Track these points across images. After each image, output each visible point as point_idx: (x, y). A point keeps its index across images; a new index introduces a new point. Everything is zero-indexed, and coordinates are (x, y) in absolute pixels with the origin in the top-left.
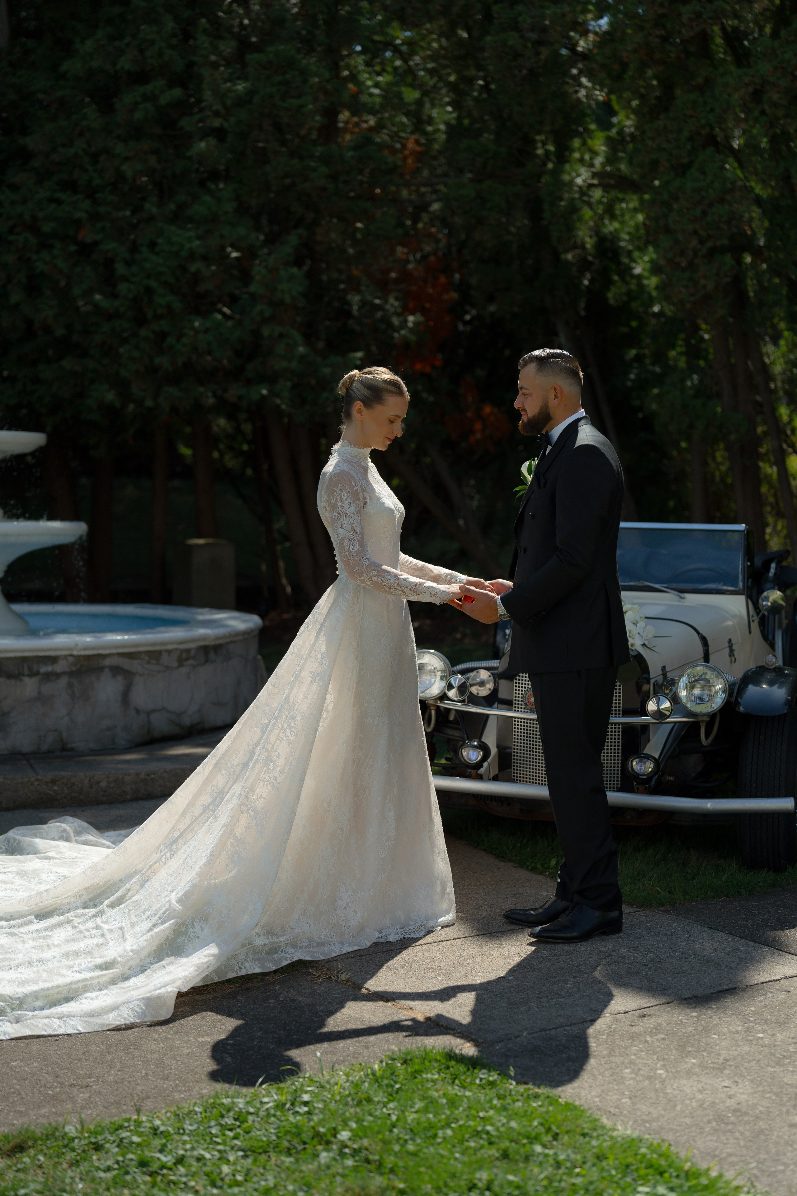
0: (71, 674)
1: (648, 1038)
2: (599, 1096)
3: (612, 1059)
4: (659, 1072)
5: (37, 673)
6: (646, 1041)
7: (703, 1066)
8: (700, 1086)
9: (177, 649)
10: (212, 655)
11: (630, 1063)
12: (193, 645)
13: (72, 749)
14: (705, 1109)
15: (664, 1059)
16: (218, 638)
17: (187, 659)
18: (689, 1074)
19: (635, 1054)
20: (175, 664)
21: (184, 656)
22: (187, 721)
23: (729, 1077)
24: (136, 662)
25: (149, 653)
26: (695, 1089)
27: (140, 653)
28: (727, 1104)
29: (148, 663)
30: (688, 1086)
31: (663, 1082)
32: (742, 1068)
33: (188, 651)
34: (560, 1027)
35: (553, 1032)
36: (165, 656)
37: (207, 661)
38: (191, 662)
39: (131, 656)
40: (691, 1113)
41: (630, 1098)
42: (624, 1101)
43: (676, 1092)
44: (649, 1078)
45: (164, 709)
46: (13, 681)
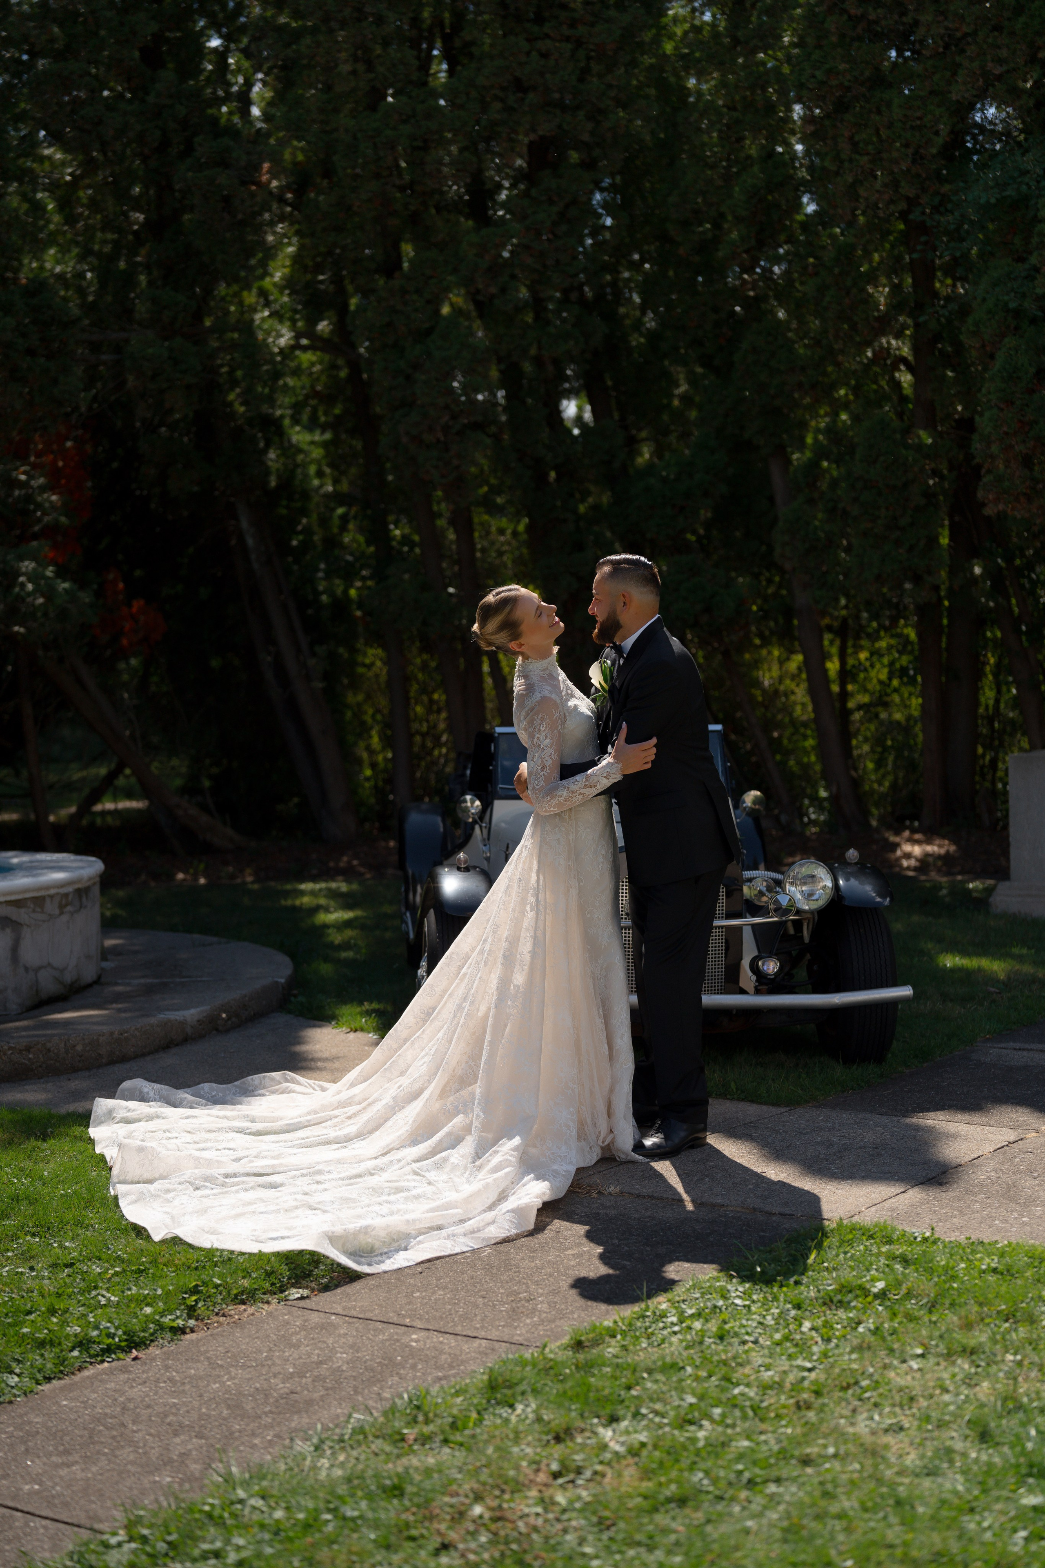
9: (58, 894)
10: (84, 899)
12: (70, 889)
16: (90, 879)
17: (67, 905)
20: (57, 912)
21: (64, 902)
22: (68, 978)
24: (23, 910)
25: (35, 899)
27: (26, 899)
29: (34, 911)
33: (66, 895)
36: (48, 901)
37: (81, 907)
38: (69, 908)
39: (18, 904)
45: (49, 964)
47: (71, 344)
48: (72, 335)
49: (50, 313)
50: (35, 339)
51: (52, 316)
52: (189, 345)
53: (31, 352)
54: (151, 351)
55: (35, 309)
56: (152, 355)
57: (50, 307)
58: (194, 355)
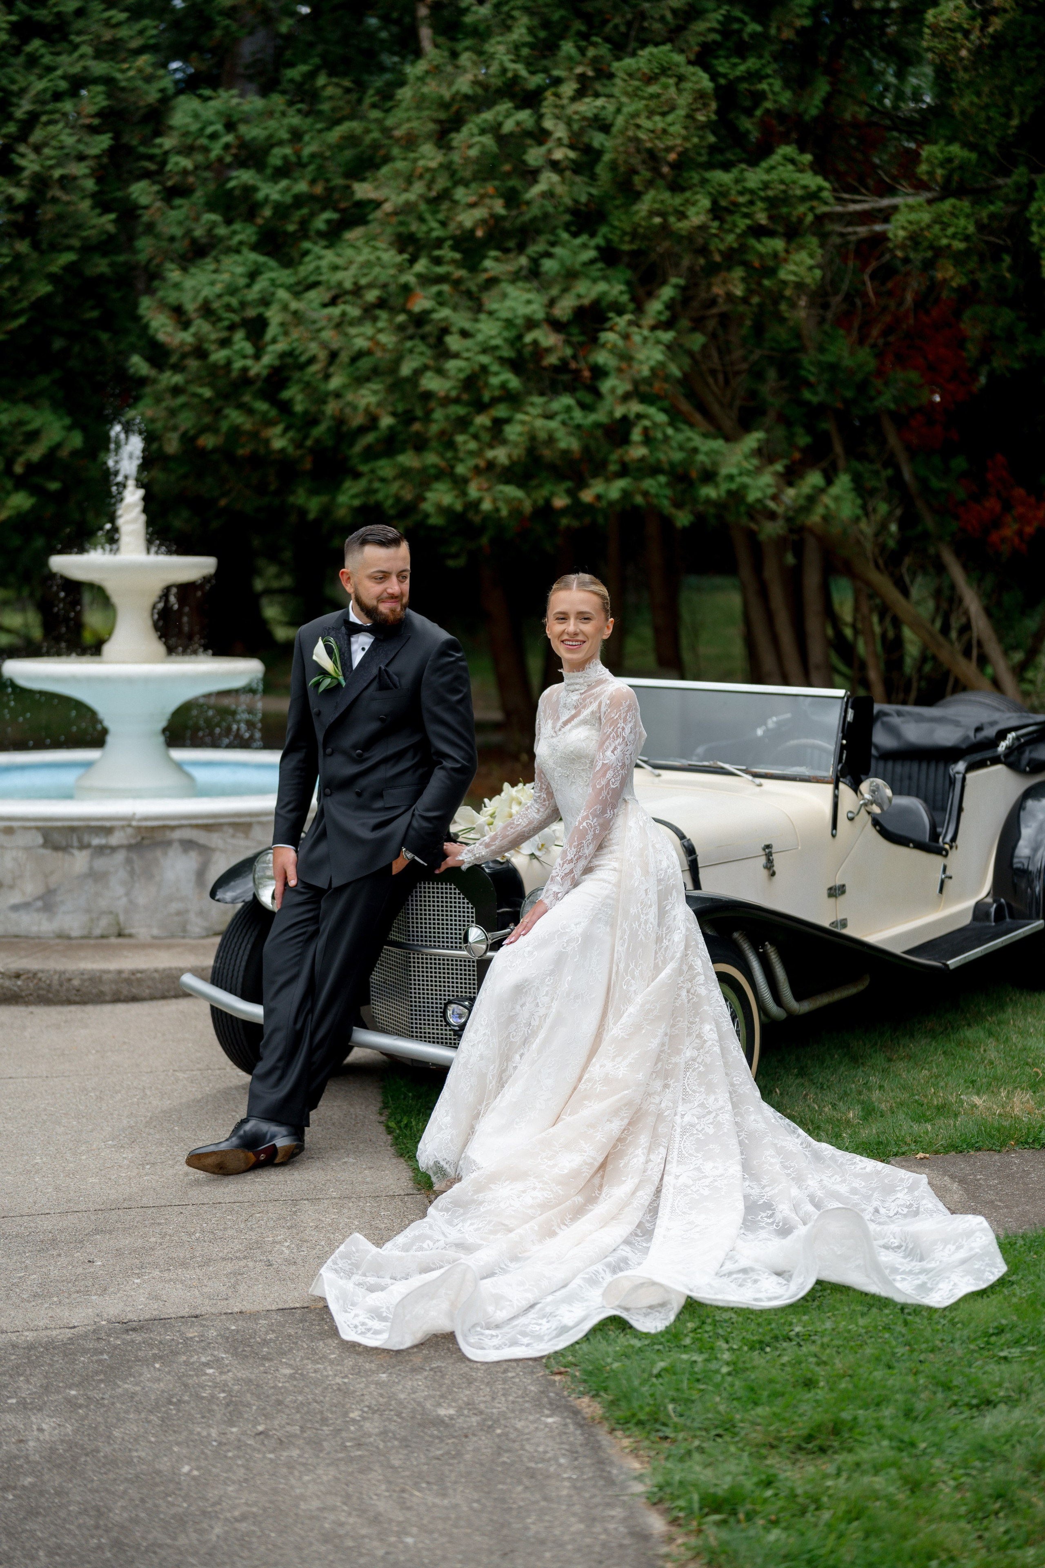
0: (130, 847)
5: (88, 846)
13: (130, 936)
24: (215, 835)
46: (60, 854)
47: (810, 218)
48: (812, 209)
49: (782, 187)
50: (762, 218)
51: (784, 192)
52: (965, 205)
53: (758, 231)
54: (913, 217)
55: (766, 186)
56: (910, 222)
57: (782, 182)
58: (968, 216)
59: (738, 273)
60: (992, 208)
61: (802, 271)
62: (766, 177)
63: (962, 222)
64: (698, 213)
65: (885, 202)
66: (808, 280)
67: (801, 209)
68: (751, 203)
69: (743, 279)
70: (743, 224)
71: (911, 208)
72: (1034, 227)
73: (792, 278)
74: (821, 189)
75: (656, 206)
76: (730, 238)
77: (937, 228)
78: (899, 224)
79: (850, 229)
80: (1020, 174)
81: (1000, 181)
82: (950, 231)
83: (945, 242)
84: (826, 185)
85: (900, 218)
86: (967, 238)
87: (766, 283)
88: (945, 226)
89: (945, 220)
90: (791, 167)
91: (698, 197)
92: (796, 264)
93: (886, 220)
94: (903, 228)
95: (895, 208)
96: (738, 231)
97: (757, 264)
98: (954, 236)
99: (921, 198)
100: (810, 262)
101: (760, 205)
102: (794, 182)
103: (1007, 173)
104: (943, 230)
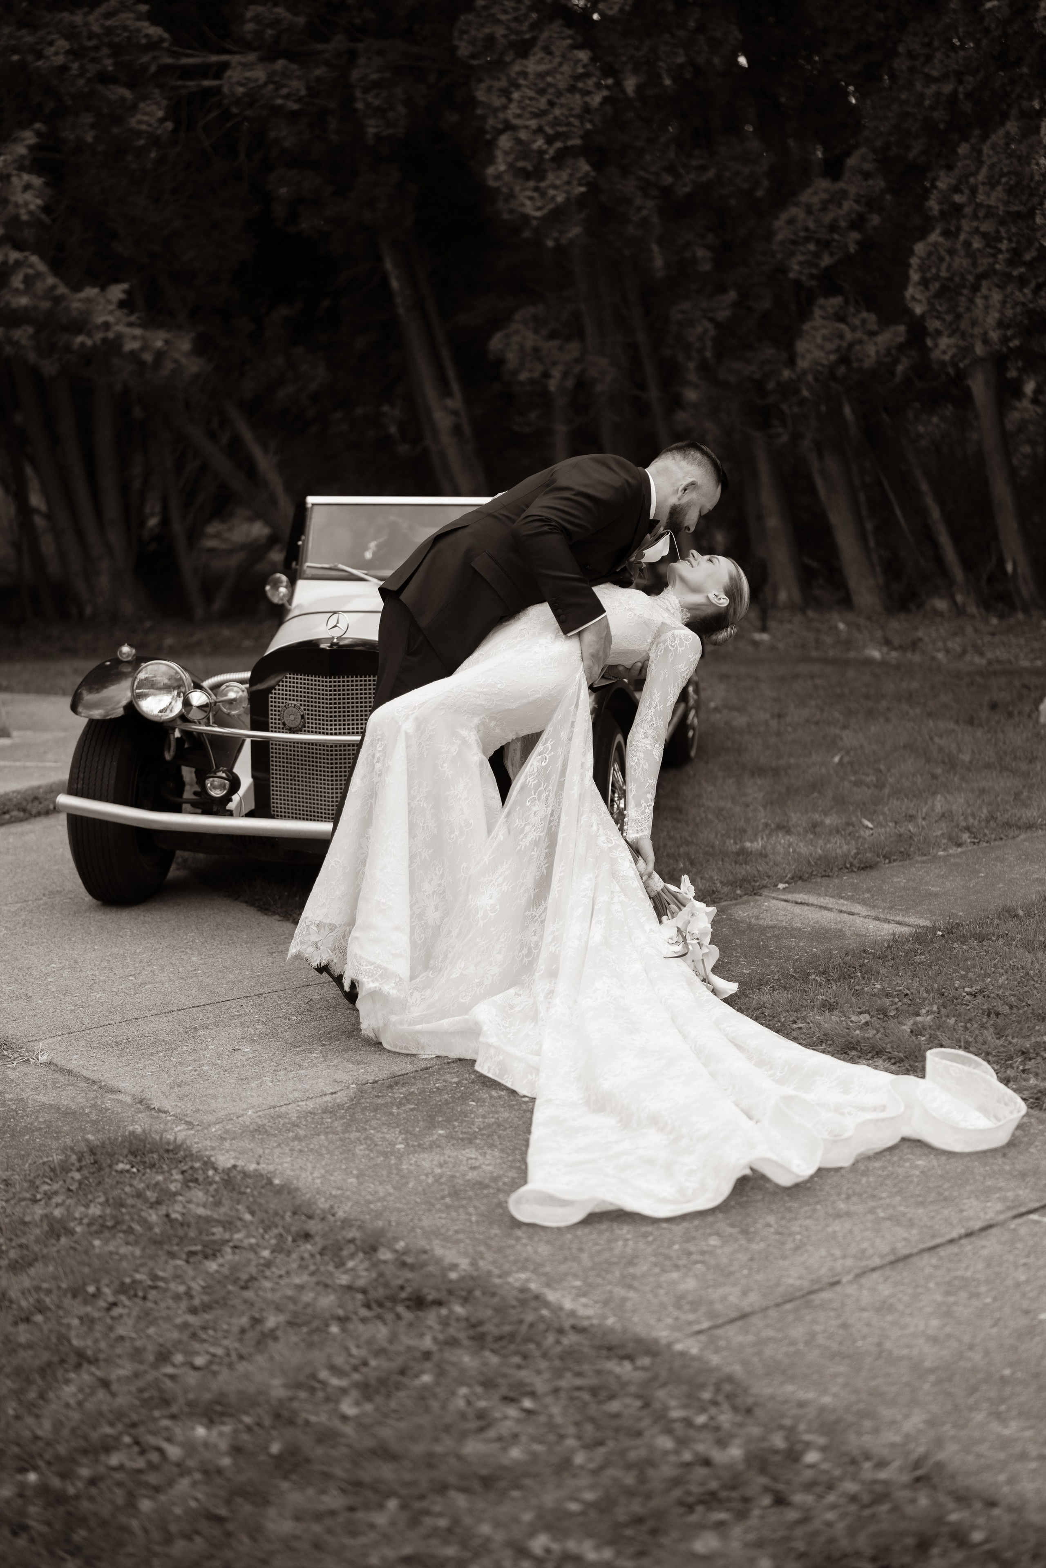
1: (395, 1110)
2: (323, 1176)
3: (347, 1135)
4: (398, 1146)
6: (391, 1114)
7: (449, 1137)
8: (442, 1159)
11: (366, 1139)
14: (441, 1184)
15: (407, 1132)
18: (434, 1145)
19: (374, 1129)
23: (478, 1147)
26: (435, 1162)
28: (468, 1177)
30: (428, 1161)
31: (399, 1158)
32: (495, 1137)
34: (294, 1102)
35: (284, 1109)
40: (424, 1190)
41: (358, 1177)
42: (350, 1181)
43: (412, 1168)
44: (386, 1155)
47: (153, 68)
48: (155, 58)
49: (126, 34)
50: (108, 64)
51: (129, 39)
52: (294, 67)
53: (104, 78)
54: (248, 74)
55: (109, 31)
56: (248, 79)
57: (125, 28)
58: (298, 78)
59: (87, 119)
60: (318, 72)
61: (153, 121)
62: (108, 23)
63: (295, 83)
64: (56, 54)
65: (214, 58)
66: (159, 132)
67: (145, 59)
68: (97, 48)
69: (93, 126)
70: (92, 69)
71: (244, 65)
72: (358, 94)
73: (144, 127)
74: (162, 40)
75: (13, 42)
76: (81, 82)
77: (271, 87)
78: (234, 80)
79: (179, 83)
80: (338, 42)
81: (320, 47)
82: (284, 91)
83: (279, 101)
84: (166, 35)
85: (234, 75)
86: (299, 100)
87: (115, 130)
88: (279, 86)
89: (277, 79)
90: (131, 15)
91: (51, 37)
92: (146, 114)
93: (218, 75)
94: (242, 85)
95: (225, 66)
96: (88, 75)
97: (105, 111)
98: (287, 97)
99: (252, 57)
100: (161, 114)
101: (105, 51)
102: (139, 30)
103: (326, 40)
104: (277, 89)
